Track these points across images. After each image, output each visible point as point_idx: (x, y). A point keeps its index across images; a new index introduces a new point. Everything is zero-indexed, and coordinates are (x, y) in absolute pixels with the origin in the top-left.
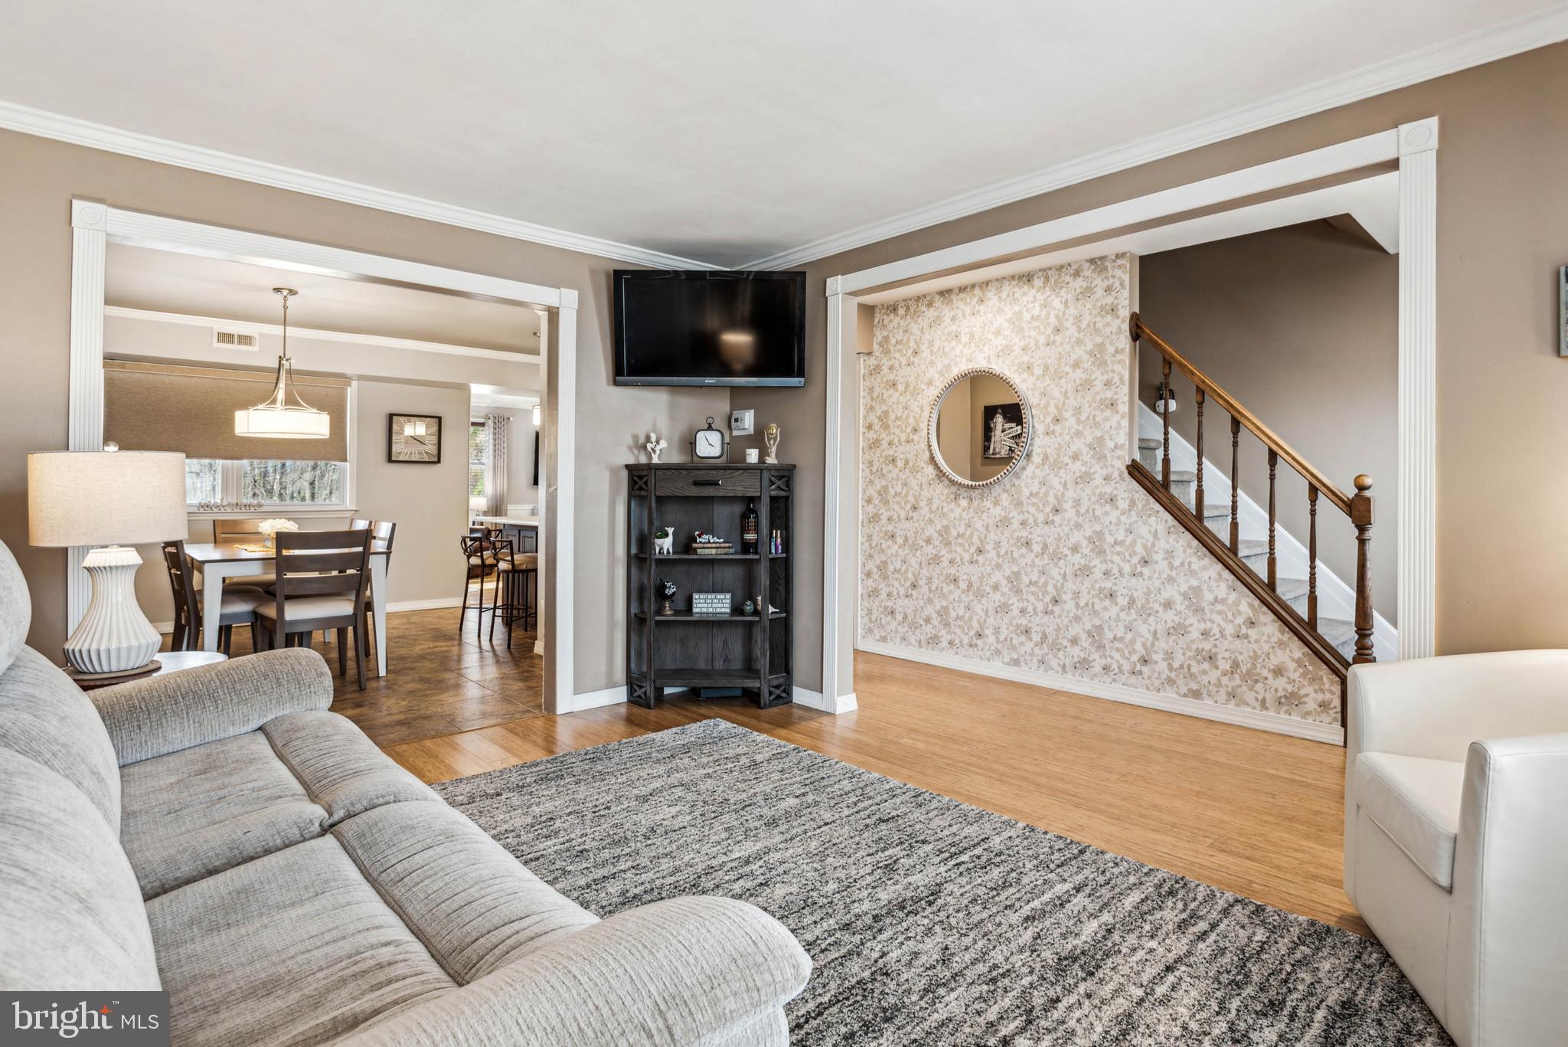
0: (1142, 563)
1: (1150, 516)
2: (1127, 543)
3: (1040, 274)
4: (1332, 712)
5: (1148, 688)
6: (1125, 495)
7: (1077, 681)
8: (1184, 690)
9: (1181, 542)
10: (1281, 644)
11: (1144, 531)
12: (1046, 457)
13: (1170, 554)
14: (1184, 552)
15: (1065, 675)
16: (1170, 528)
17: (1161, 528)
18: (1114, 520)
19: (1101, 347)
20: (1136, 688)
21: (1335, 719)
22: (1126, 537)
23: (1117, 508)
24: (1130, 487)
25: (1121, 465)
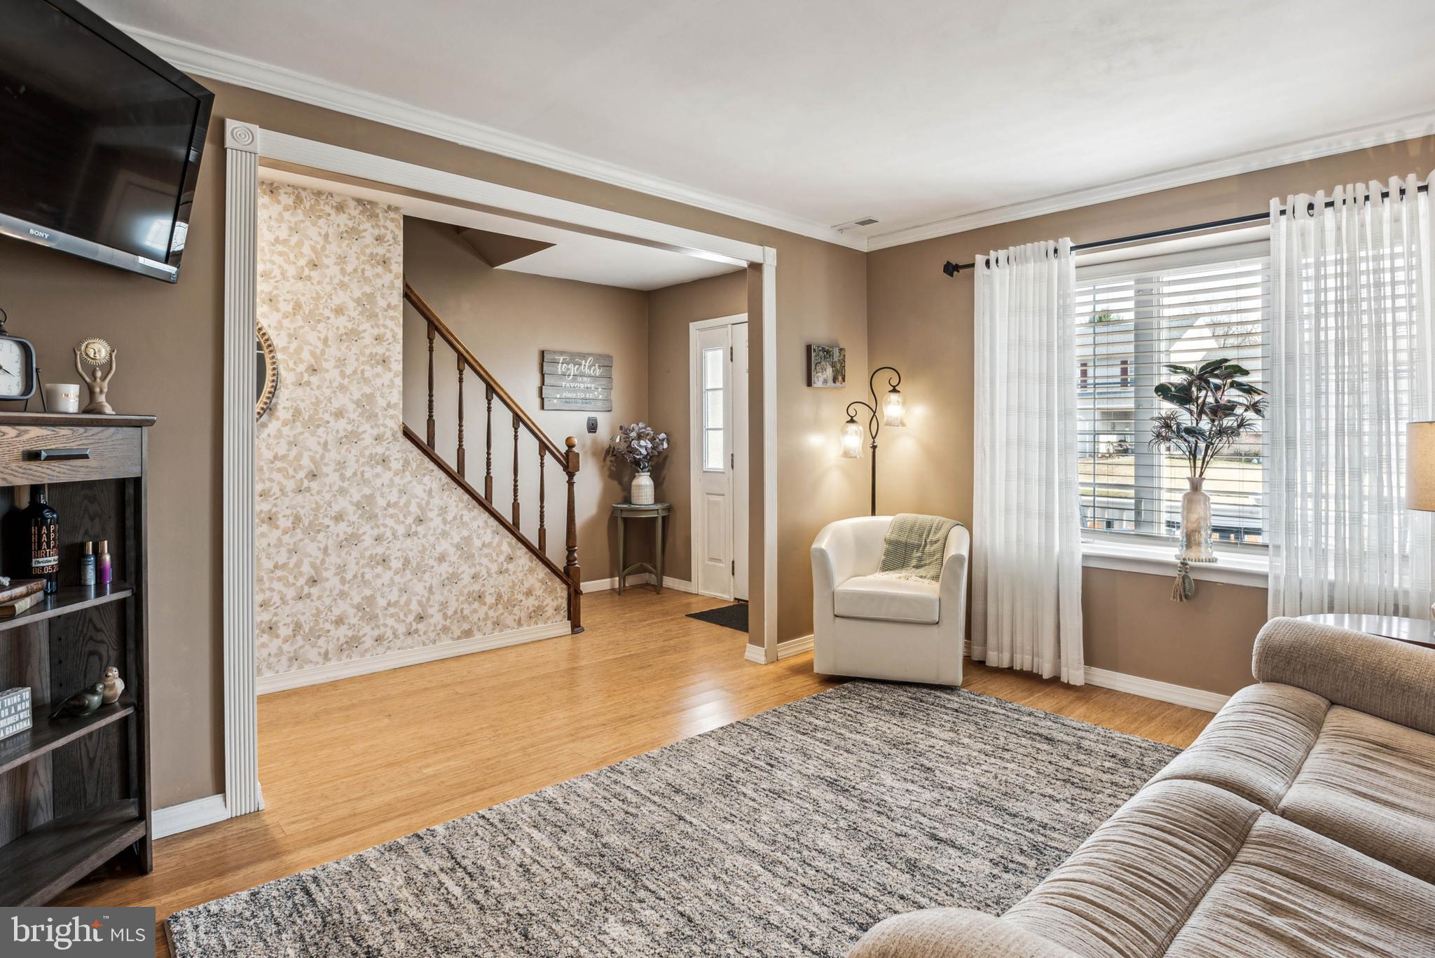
0: (417, 522)
1: (424, 475)
2: (401, 504)
3: (290, 190)
4: (562, 612)
5: (424, 644)
6: (399, 455)
7: (346, 664)
8: (457, 633)
9: (454, 498)
10: (531, 570)
11: (419, 490)
12: (297, 413)
13: (443, 510)
14: (457, 506)
15: (328, 664)
16: (444, 485)
17: (435, 486)
18: (386, 482)
19: (370, 297)
20: (412, 647)
21: (564, 617)
22: (400, 498)
23: (390, 469)
24: (404, 447)
25: (393, 424)
